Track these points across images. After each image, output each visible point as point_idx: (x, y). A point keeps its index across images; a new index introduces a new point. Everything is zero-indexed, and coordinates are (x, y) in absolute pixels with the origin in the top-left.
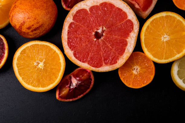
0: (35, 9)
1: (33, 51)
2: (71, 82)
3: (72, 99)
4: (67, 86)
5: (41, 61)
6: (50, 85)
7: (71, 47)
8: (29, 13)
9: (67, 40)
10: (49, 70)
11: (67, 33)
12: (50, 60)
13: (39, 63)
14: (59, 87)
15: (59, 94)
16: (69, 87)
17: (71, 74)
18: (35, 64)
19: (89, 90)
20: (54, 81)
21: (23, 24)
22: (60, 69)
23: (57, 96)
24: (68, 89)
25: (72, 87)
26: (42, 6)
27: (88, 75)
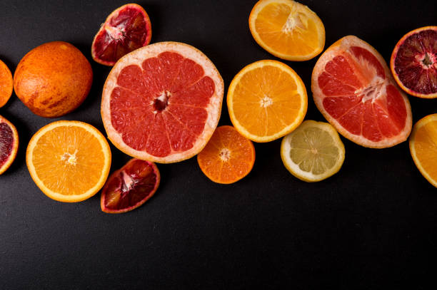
0: (54, 72)
1: (57, 137)
2: (123, 182)
3: (127, 207)
4: (117, 190)
5: (72, 154)
6: (88, 190)
7: (118, 127)
8: (44, 80)
9: (109, 116)
10: (86, 165)
11: (109, 106)
12: (87, 150)
13: (68, 157)
14: (105, 191)
15: (106, 203)
16: (121, 190)
17: (122, 169)
18: (63, 158)
19: (153, 192)
20: (96, 183)
21: (35, 96)
22: (103, 164)
23: (103, 206)
24: (119, 194)
25: (125, 190)
26: (66, 67)
27: (149, 170)
